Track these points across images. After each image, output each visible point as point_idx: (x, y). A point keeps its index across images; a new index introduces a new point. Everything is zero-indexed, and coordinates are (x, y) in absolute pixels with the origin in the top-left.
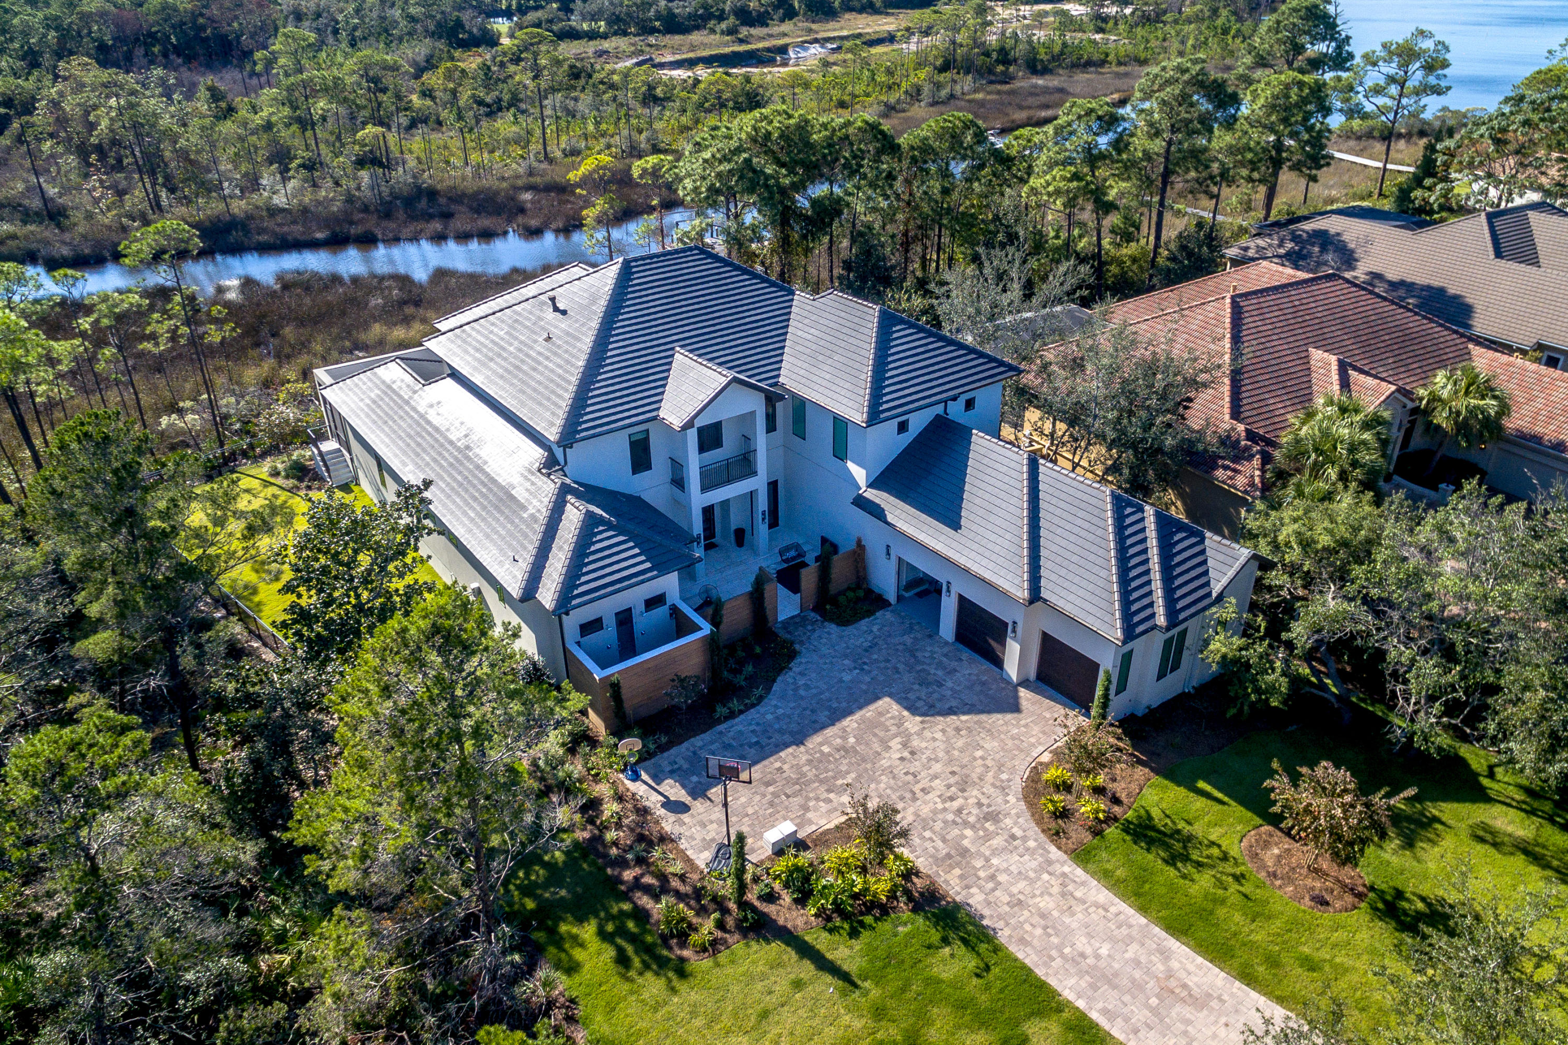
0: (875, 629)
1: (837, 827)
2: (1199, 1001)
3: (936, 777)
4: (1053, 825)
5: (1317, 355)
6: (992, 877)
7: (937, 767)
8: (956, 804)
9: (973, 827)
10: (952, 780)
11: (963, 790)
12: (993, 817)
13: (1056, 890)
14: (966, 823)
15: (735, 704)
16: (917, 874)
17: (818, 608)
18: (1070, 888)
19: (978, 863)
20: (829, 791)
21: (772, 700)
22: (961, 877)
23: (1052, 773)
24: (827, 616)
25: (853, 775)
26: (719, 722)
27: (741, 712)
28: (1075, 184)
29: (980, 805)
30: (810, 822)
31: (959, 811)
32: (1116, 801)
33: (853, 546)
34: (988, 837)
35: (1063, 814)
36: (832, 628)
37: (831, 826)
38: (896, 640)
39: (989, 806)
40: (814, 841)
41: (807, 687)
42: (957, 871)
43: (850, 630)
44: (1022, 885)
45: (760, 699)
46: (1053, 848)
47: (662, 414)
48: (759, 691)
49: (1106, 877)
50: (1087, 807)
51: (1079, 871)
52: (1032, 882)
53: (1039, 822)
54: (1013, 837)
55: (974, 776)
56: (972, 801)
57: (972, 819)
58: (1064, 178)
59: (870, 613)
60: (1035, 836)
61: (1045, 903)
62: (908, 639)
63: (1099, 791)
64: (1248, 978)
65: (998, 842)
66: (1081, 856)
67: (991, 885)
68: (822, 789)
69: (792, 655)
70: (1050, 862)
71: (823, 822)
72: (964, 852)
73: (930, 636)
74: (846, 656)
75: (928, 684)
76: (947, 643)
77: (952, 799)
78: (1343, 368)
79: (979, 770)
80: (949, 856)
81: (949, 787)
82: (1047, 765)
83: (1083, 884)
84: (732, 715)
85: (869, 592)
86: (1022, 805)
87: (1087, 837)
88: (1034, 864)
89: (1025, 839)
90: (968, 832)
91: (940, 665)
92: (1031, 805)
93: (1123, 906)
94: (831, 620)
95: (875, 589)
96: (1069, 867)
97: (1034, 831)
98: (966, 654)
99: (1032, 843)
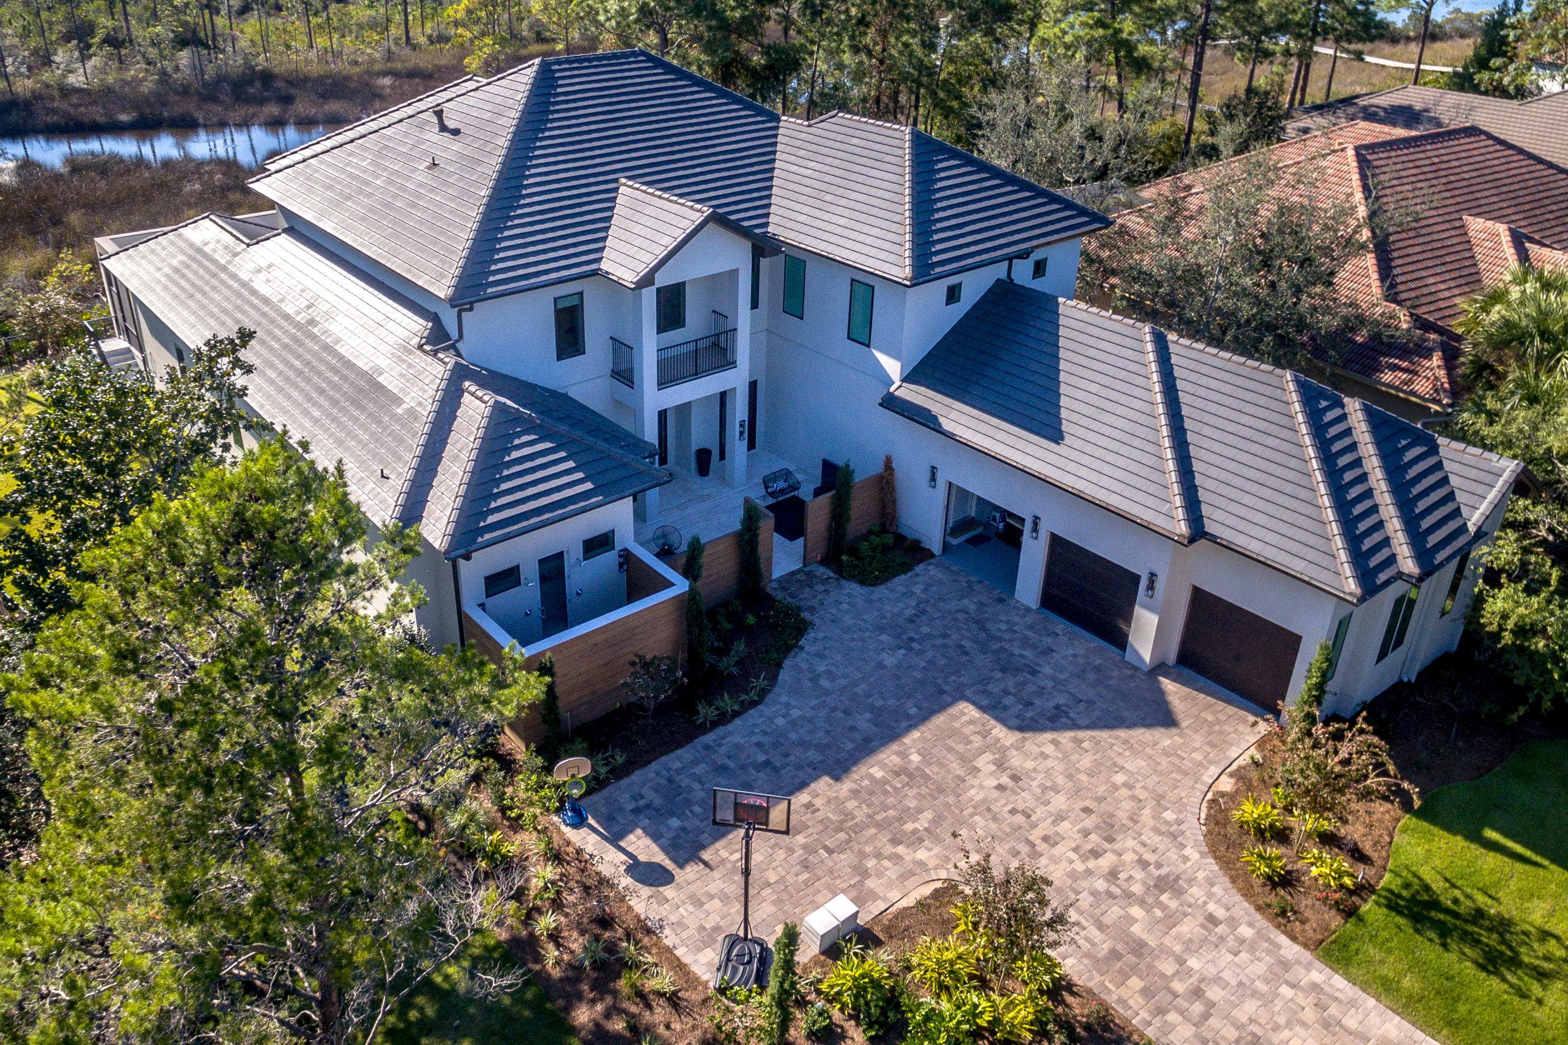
0: (918, 589)
1: (920, 904)
3: (1060, 817)
4: (1272, 899)
5: (1476, 225)
6: (1197, 993)
7: (1059, 802)
8: (1106, 862)
9: (1142, 903)
10: (1089, 822)
11: (1110, 840)
12: (1166, 884)
13: (1309, 1015)
14: (1128, 895)
15: (727, 702)
16: (1070, 987)
17: (831, 559)
18: (1333, 1010)
19: (1168, 967)
20: (895, 841)
21: (780, 696)
22: (1146, 993)
23: (1250, 811)
24: (844, 572)
25: (928, 815)
26: (703, 729)
27: (736, 714)
28: (1101, 32)
29: (1143, 864)
30: (874, 896)
31: (1112, 875)
32: (1358, 855)
33: (879, 468)
34: (1170, 921)
35: (1284, 880)
36: (853, 588)
37: (909, 901)
38: (953, 605)
39: (1159, 866)
40: (888, 929)
41: (832, 676)
42: (1135, 983)
43: (880, 591)
44: (1250, 1007)
45: (763, 693)
46: (1283, 940)
47: (605, 266)
48: (761, 682)
50: (1320, 866)
51: (1339, 981)
52: (1268, 1000)
53: (1247, 893)
54: (1212, 920)
55: (1122, 816)
56: (1129, 857)
57: (1137, 889)
58: (1084, 24)
59: (905, 568)
60: (1249, 919)
62: (969, 604)
63: (1328, 840)
65: (1189, 927)
66: (1334, 952)
67: (1197, 1008)
68: (884, 838)
69: (802, 628)
70: (1286, 965)
71: (894, 895)
72: (1139, 948)
73: (1001, 600)
74: (882, 629)
75: (1016, 671)
76: (1028, 610)
77: (1096, 854)
78: (1518, 240)
79: (1128, 805)
80: (1115, 955)
81: (1086, 833)
82: (1233, 797)
83: (1352, 1003)
84: (723, 719)
85: (900, 538)
86: (1211, 865)
87: (1336, 921)
88: (1259, 968)
89: (1233, 923)
90: (1136, 911)
91: (1025, 642)
92: (1226, 864)
94: (851, 578)
95: (910, 535)
96: (1319, 974)
97: (1243, 908)
98: (1061, 626)
99: (1245, 931)
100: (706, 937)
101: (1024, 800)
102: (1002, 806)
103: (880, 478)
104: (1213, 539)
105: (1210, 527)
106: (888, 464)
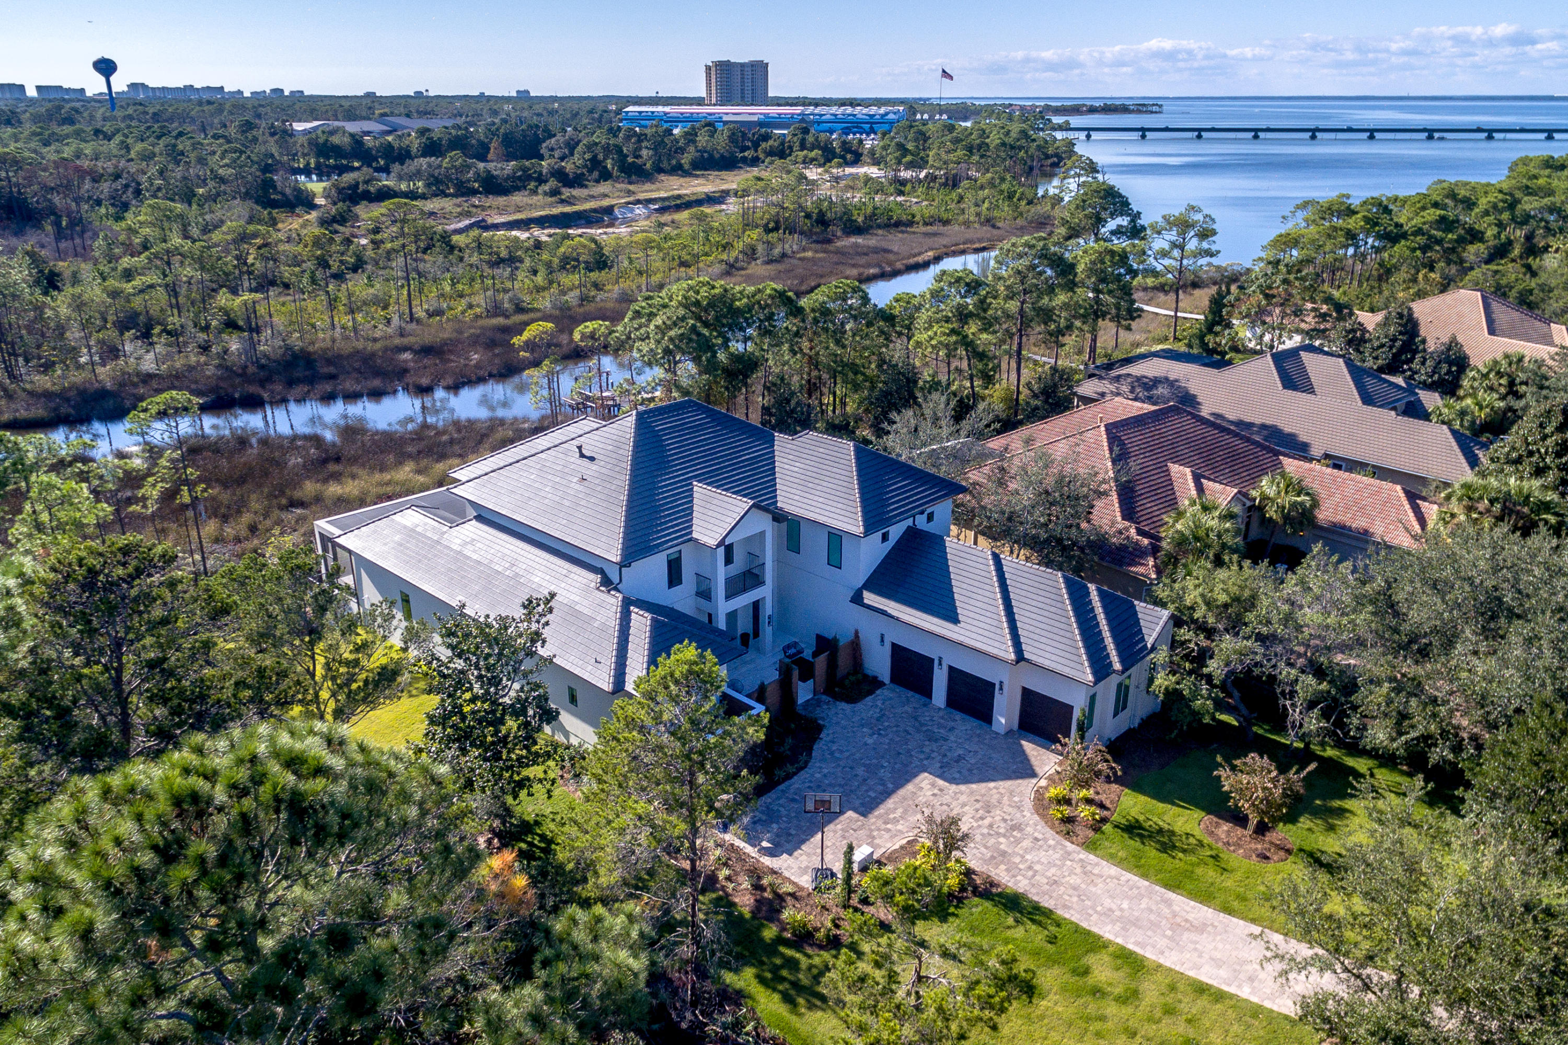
0: (879, 703)
1: (902, 847)
2: (1201, 928)
3: (964, 805)
4: (1063, 828)
5: (1175, 468)
6: (1030, 868)
8: (987, 822)
9: (1004, 836)
10: (978, 806)
11: (989, 813)
12: (1017, 827)
13: (1078, 870)
14: (998, 834)
15: (790, 769)
16: (974, 872)
17: (829, 691)
18: (1089, 868)
19: (1017, 860)
20: (886, 823)
21: (815, 763)
22: (1007, 870)
23: (1053, 792)
24: (838, 697)
25: (900, 810)
26: (779, 783)
27: (795, 774)
29: (1005, 820)
30: (879, 846)
31: (991, 826)
32: (1102, 806)
33: (851, 636)
34: (1018, 842)
35: (1069, 820)
36: (843, 705)
37: (897, 846)
38: (899, 710)
39: (1012, 820)
40: (888, 858)
41: (841, 752)
42: (1003, 867)
43: (860, 706)
44: (1053, 870)
45: (806, 764)
46: (1068, 844)
47: (694, 536)
48: (804, 757)
49: (1111, 858)
50: (1084, 812)
51: (1092, 857)
52: (1060, 867)
53: (1052, 827)
54: (1036, 839)
55: (994, 801)
56: (998, 818)
57: (1002, 831)
59: (871, 692)
60: (1053, 838)
61: (1074, 880)
62: (908, 708)
63: (1089, 801)
64: (1227, 910)
65: (1026, 843)
66: (1090, 846)
67: (1030, 873)
68: (880, 822)
69: (820, 729)
70: (1069, 854)
71: (889, 845)
72: (1004, 854)
73: (925, 705)
74: (863, 726)
75: (936, 740)
76: (940, 709)
77: (982, 818)
78: (1197, 478)
79: (996, 796)
80: (993, 857)
81: (977, 810)
82: (1046, 788)
83: (1097, 864)
84: (789, 777)
85: (866, 676)
86: (1036, 817)
87: (1091, 833)
88: (1057, 856)
89: (1045, 840)
90: (1002, 840)
91: (940, 726)
92: (1043, 816)
93: (1129, 876)
94: (842, 700)
95: (870, 673)
96: (1083, 855)
97: (1050, 833)
98: (958, 716)
99: (1051, 842)
100: (804, 871)
101: (946, 798)
102: (935, 802)
103: (852, 642)
104: (1027, 661)
105: (1027, 655)
106: (857, 633)
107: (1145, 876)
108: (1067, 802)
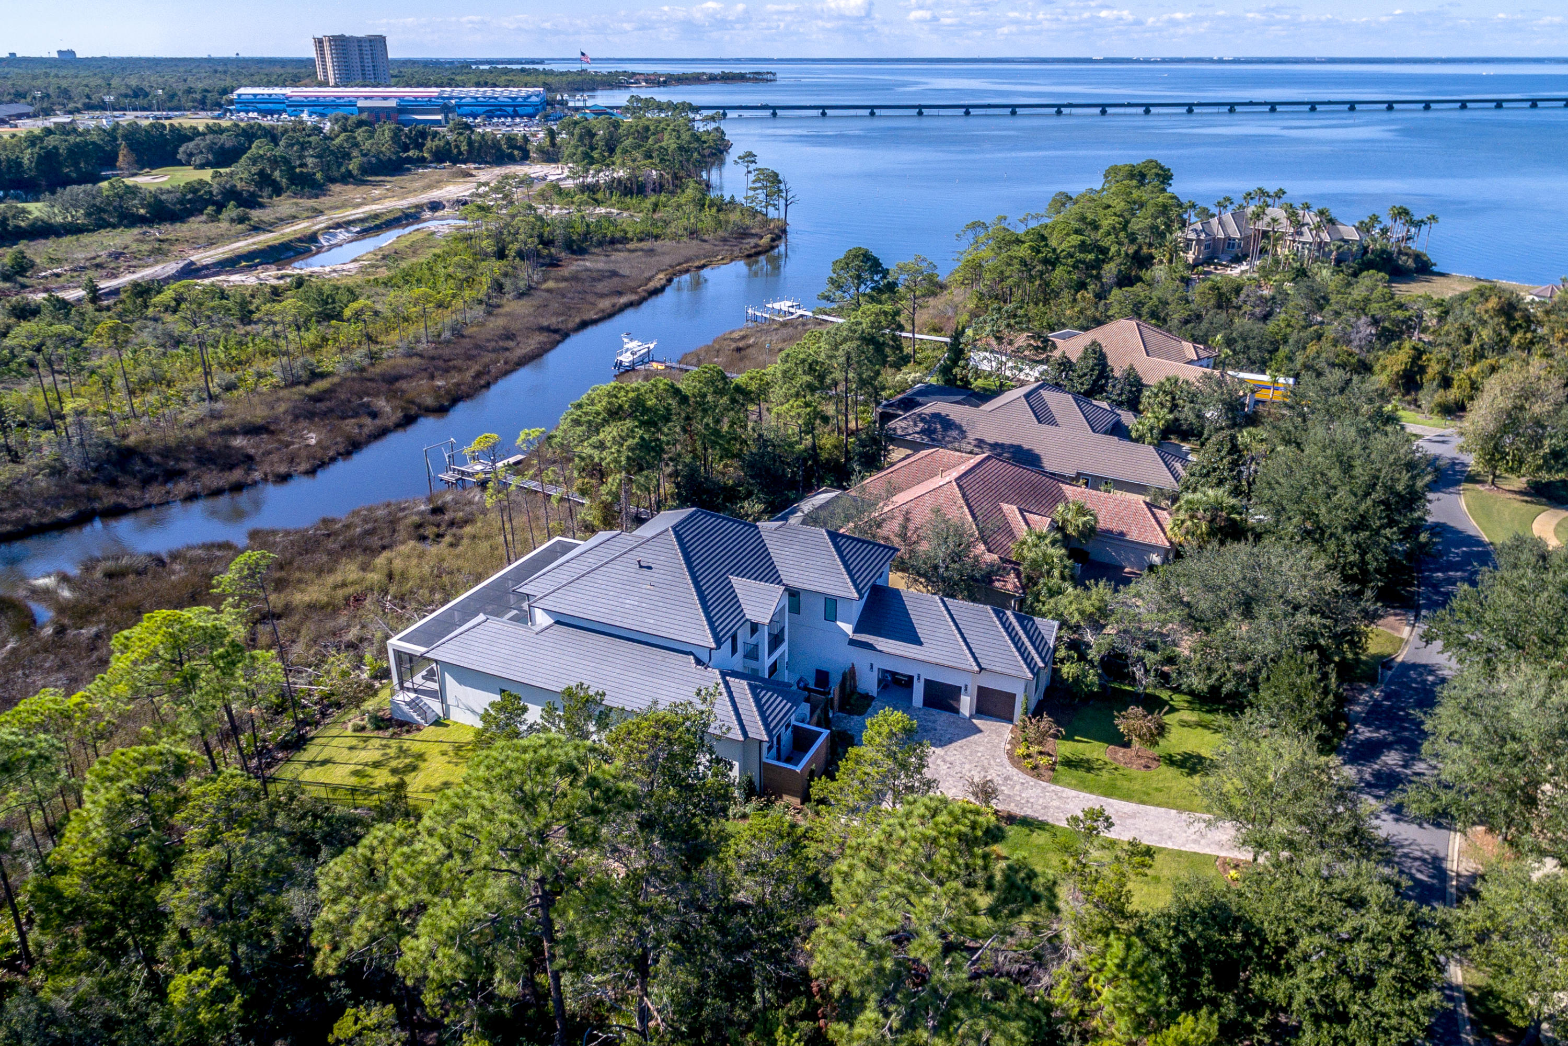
2: (1133, 816)
3: (969, 771)
4: (1034, 773)
5: (1005, 507)
6: (1028, 801)
7: (967, 766)
9: (1004, 786)
10: (978, 769)
11: (986, 772)
12: (1008, 778)
13: (1055, 797)
16: (998, 811)
17: (841, 709)
18: (1059, 794)
19: (1018, 798)
23: (1018, 752)
29: (999, 776)
32: (1050, 755)
34: (1013, 787)
35: (1035, 768)
39: (1003, 774)
42: (1012, 804)
44: (1041, 800)
46: (1041, 783)
47: (748, 617)
49: (1068, 785)
50: (1043, 761)
51: (1058, 787)
52: (1044, 798)
53: (1028, 774)
54: (1023, 784)
55: (986, 765)
56: (994, 775)
57: (1000, 783)
59: (869, 705)
60: (1032, 781)
61: (1055, 803)
63: (1041, 753)
64: (1142, 802)
65: (1018, 787)
66: (1054, 781)
67: (1029, 804)
70: (1045, 788)
72: (1009, 797)
73: (908, 707)
75: (929, 731)
76: (922, 709)
77: (985, 777)
78: (1020, 512)
79: (986, 761)
80: (1004, 800)
81: (979, 773)
82: (1012, 750)
83: (1063, 791)
85: (861, 694)
86: (1015, 770)
87: (1051, 773)
88: (1039, 791)
89: (1028, 783)
90: (1003, 788)
91: (925, 720)
92: (1019, 769)
93: (1082, 795)
94: (853, 714)
95: (866, 693)
96: (1053, 787)
97: (1029, 778)
98: (933, 711)
99: (1032, 784)
101: (958, 769)
102: (952, 772)
104: (984, 669)
106: (853, 667)
107: (1091, 792)
108: (1029, 756)
